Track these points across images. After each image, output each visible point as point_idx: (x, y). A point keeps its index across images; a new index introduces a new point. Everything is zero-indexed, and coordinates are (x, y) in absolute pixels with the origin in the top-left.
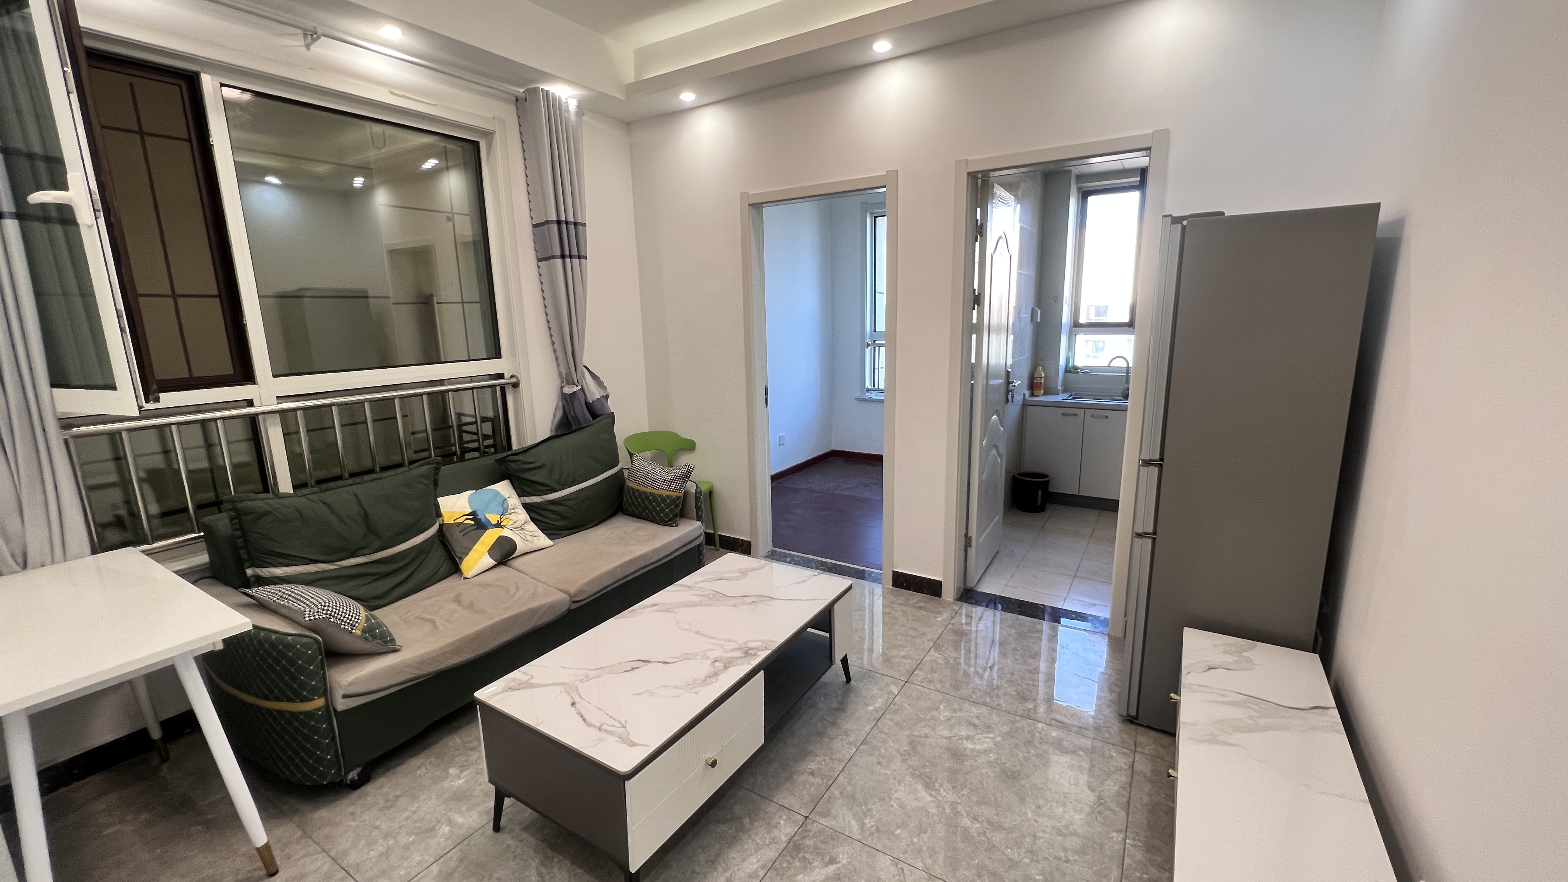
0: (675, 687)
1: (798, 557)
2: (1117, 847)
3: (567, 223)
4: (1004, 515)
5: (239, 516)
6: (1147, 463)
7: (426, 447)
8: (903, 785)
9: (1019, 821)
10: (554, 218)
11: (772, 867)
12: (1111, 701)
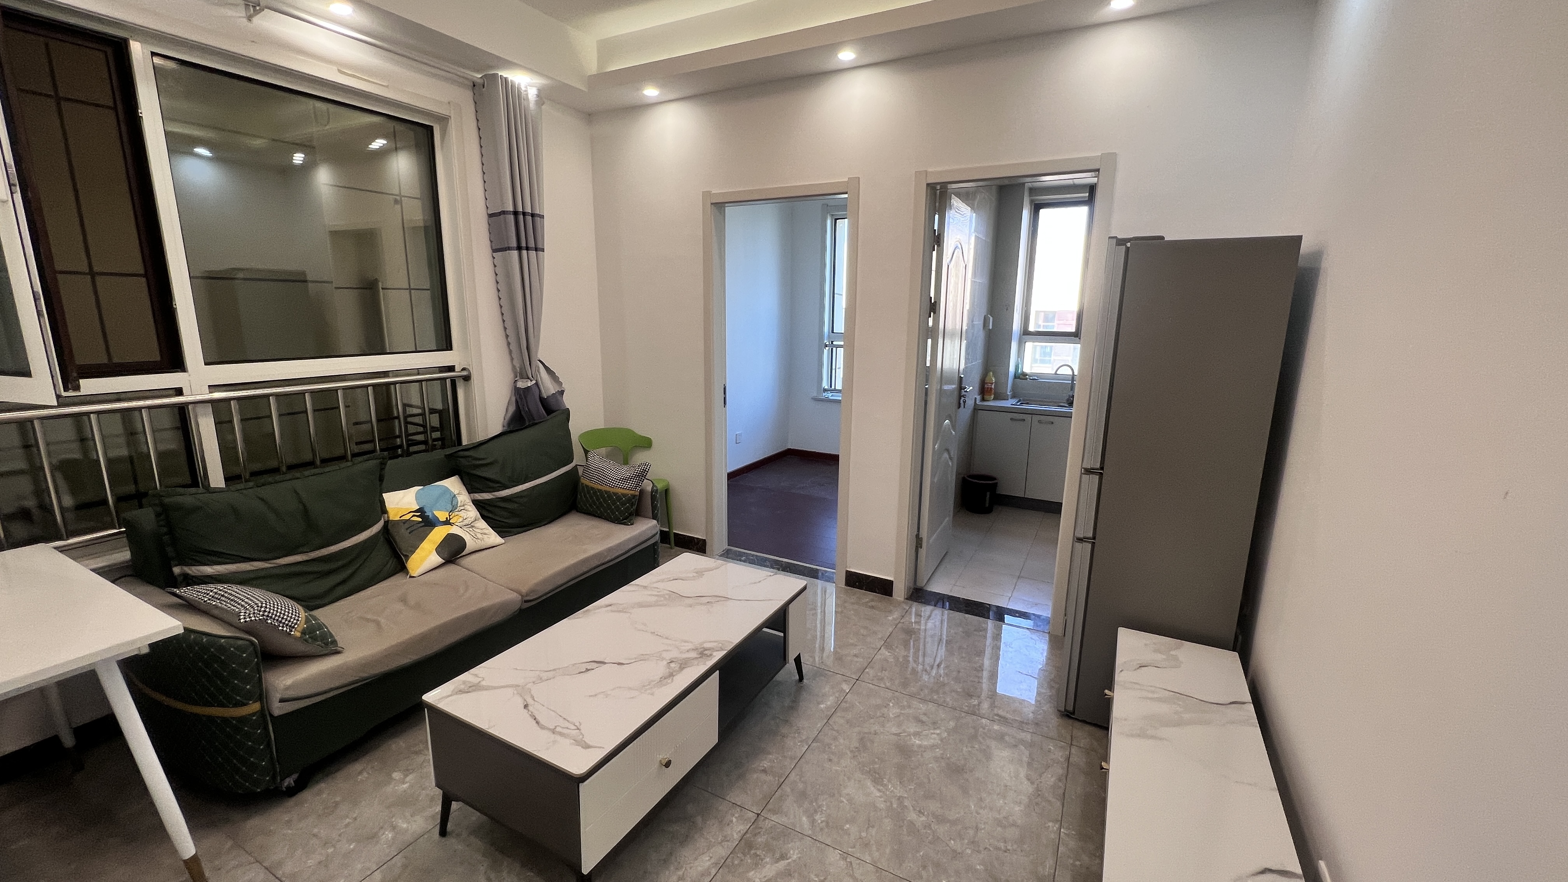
0: (630, 689)
1: (753, 555)
2: (1052, 836)
3: (524, 214)
4: (954, 516)
5: (165, 512)
6: (1088, 471)
7: (369, 438)
8: (853, 781)
9: (962, 814)
10: (511, 209)
11: (723, 865)
12: (1050, 696)
